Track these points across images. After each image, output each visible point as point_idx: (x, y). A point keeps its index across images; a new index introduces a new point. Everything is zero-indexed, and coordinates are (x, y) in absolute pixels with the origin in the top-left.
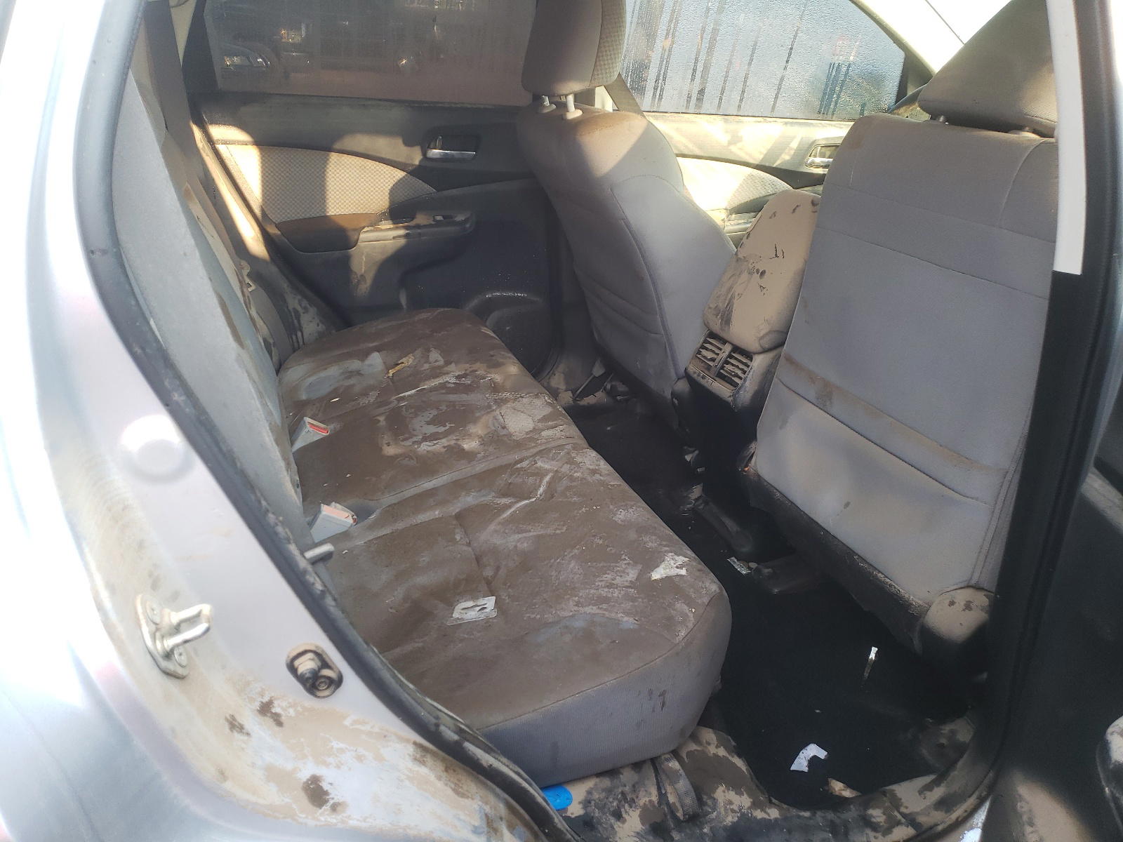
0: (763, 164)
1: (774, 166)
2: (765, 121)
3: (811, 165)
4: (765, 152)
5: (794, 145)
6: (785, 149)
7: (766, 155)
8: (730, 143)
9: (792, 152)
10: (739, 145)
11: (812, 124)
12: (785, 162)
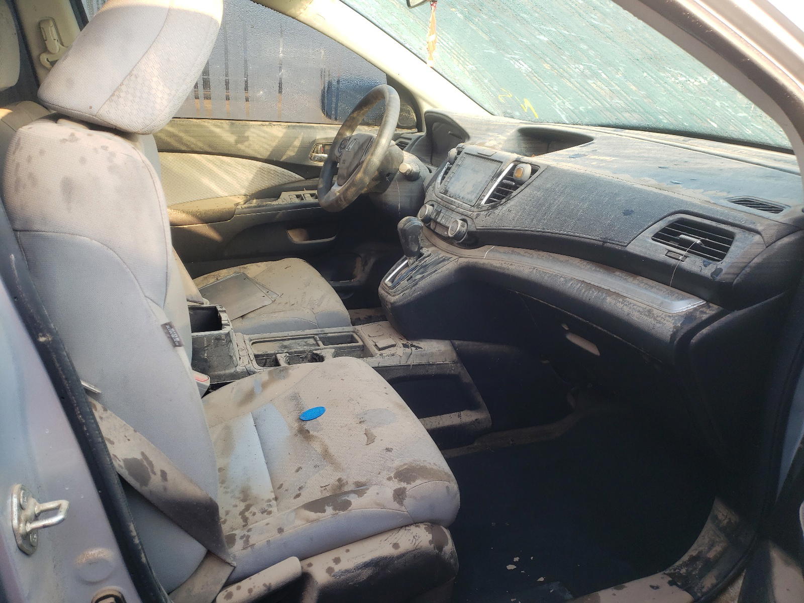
0: (270, 159)
1: (282, 160)
2: (270, 125)
3: (314, 160)
4: (271, 149)
5: (297, 143)
6: (288, 147)
7: (272, 152)
8: (237, 142)
9: (296, 149)
10: (246, 143)
11: (311, 127)
12: (291, 157)
